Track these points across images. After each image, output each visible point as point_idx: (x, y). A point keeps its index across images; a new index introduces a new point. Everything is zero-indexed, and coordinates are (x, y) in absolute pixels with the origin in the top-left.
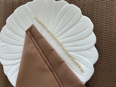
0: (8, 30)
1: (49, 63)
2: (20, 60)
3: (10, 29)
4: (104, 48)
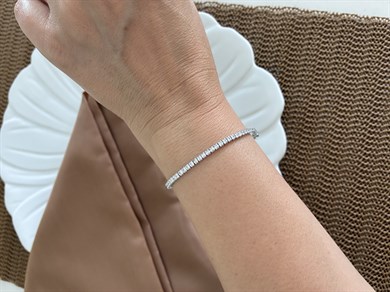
0: (34, 83)
1: (135, 197)
2: (54, 176)
3: (39, 79)
4: (310, 176)
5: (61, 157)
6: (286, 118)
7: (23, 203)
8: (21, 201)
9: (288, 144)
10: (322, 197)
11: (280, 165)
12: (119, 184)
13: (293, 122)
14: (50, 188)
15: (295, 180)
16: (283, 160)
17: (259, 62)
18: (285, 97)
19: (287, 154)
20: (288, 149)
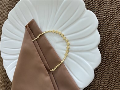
2: (18, 56)
5: (20, 49)
6: (99, 29)
7: (9, 66)
8: (8, 65)
9: (101, 38)
10: (116, 58)
11: (98, 47)
12: (40, 57)
13: (102, 30)
14: (17, 60)
15: (105, 52)
16: (99, 45)
17: (87, 8)
18: (99, 20)
19: (101, 42)
20: (101, 40)
